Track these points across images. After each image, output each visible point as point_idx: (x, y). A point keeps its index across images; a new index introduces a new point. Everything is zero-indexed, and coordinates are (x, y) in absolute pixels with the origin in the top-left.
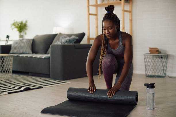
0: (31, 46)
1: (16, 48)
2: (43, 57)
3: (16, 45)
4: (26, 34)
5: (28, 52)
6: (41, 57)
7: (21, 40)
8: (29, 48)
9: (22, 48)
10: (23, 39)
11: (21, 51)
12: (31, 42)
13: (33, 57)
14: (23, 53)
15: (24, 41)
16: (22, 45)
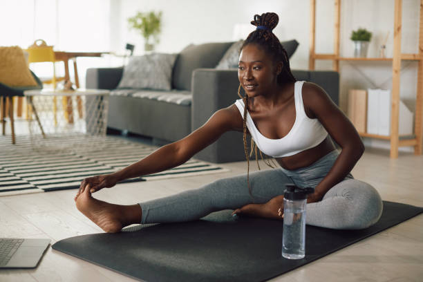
0: (169, 72)
1: (132, 76)
2: (179, 102)
3: (134, 69)
4: (158, 41)
5: (160, 87)
6: (174, 101)
7: (147, 56)
8: (164, 76)
9: (147, 75)
10: (153, 55)
11: (145, 84)
12: (172, 61)
13: (160, 99)
14: (148, 89)
15: (156, 58)
16: (149, 67)
